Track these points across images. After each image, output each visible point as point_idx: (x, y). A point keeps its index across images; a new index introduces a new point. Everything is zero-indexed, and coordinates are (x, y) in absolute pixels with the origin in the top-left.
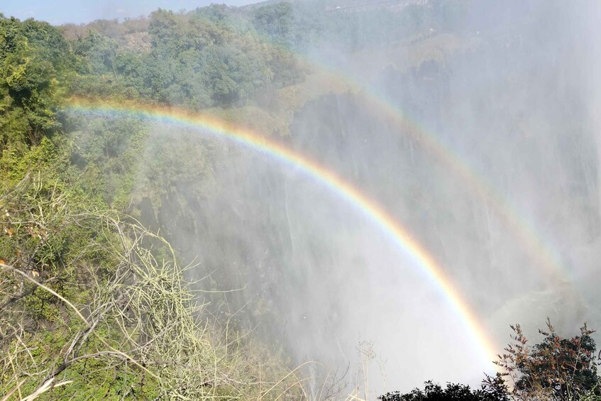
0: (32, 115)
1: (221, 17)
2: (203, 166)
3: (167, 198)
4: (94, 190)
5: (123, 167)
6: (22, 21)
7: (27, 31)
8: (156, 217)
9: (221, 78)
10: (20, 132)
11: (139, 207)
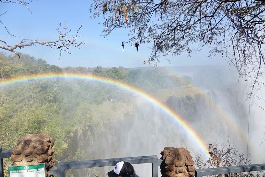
0: (45, 95)
1: (116, 72)
2: (99, 121)
3: (84, 131)
4: (59, 124)
5: (71, 117)
6: (51, 65)
7: (52, 69)
8: (79, 137)
9: (112, 92)
10: (40, 100)
11: (73, 133)
